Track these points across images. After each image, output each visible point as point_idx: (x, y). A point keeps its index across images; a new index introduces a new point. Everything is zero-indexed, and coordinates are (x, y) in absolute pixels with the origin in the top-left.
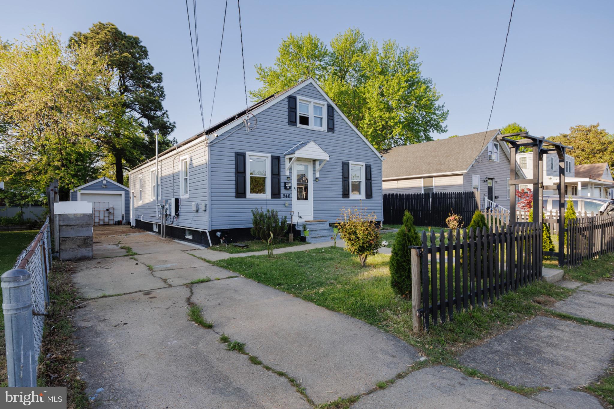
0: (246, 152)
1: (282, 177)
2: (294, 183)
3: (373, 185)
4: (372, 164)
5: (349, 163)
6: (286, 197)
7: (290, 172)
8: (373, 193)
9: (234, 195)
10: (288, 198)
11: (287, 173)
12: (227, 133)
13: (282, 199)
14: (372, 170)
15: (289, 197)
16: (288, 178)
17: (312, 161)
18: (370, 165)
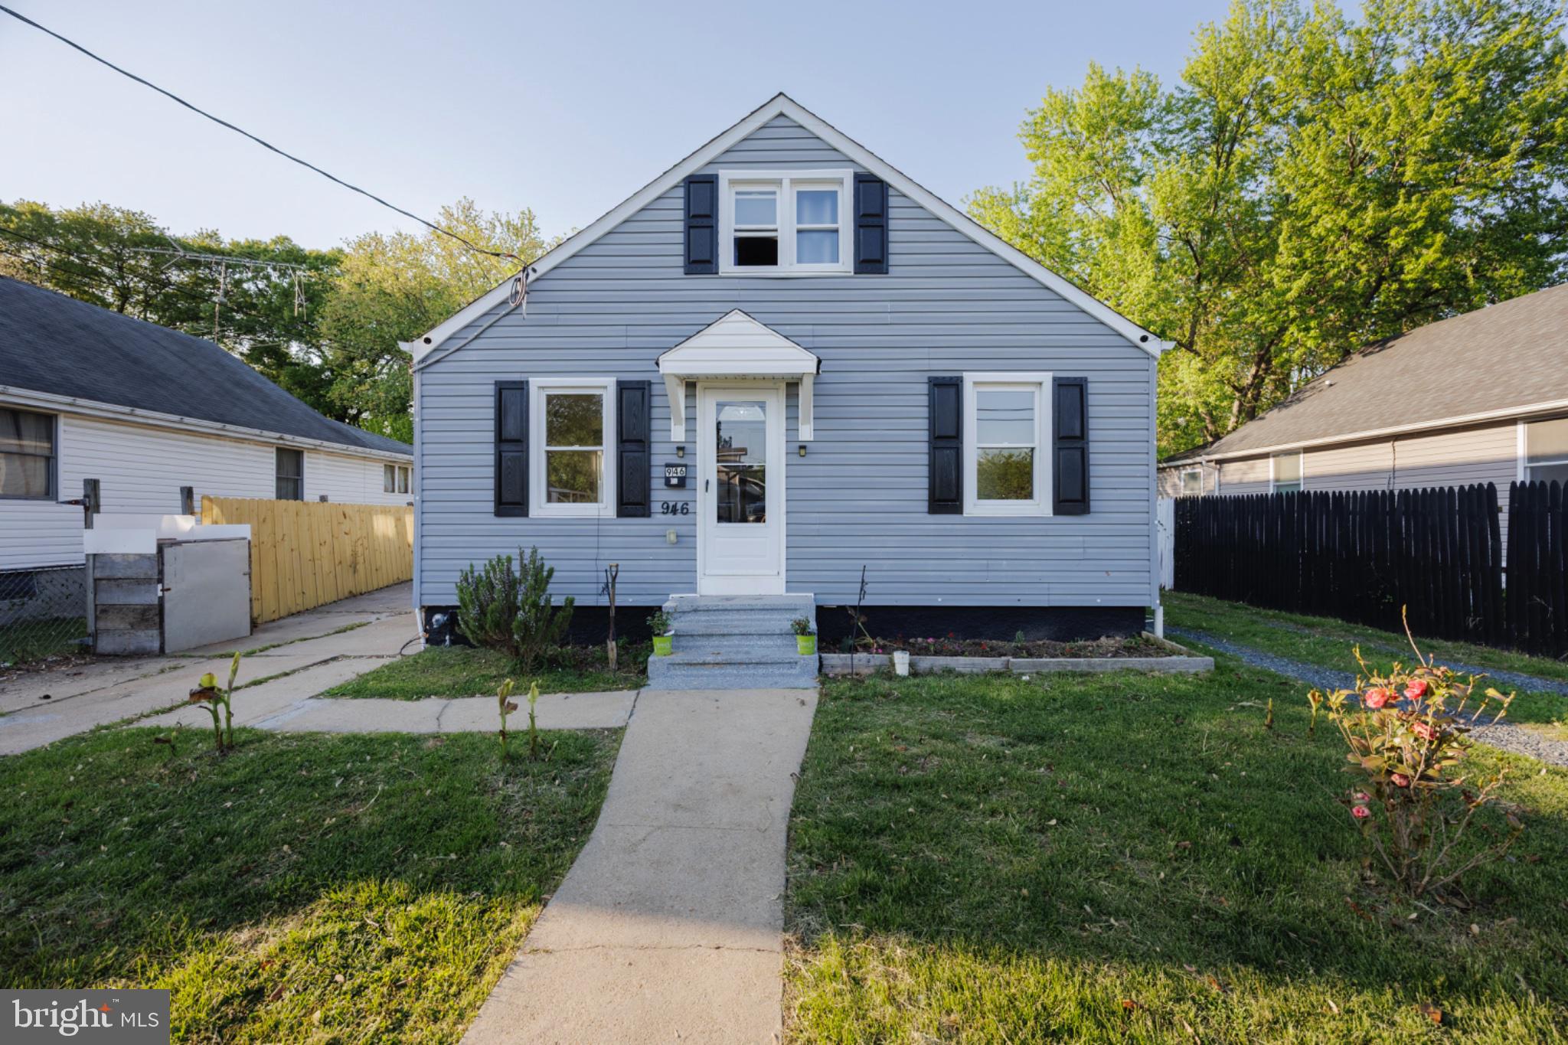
0: (530, 379)
1: (656, 448)
2: (707, 467)
3: (1094, 459)
4: (1090, 376)
5: (960, 380)
6: (674, 511)
7: (691, 430)
8: (1094, 494)
9: (491, 506)
10: (679, 516)
11: (678, 434)
12: (469, 329)
13: (658, 517)
14: (1092, 400)
15: (685, 511)
16: (680, 449)
17: (784, 386)
18: (1085, 380)
